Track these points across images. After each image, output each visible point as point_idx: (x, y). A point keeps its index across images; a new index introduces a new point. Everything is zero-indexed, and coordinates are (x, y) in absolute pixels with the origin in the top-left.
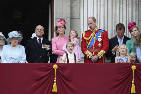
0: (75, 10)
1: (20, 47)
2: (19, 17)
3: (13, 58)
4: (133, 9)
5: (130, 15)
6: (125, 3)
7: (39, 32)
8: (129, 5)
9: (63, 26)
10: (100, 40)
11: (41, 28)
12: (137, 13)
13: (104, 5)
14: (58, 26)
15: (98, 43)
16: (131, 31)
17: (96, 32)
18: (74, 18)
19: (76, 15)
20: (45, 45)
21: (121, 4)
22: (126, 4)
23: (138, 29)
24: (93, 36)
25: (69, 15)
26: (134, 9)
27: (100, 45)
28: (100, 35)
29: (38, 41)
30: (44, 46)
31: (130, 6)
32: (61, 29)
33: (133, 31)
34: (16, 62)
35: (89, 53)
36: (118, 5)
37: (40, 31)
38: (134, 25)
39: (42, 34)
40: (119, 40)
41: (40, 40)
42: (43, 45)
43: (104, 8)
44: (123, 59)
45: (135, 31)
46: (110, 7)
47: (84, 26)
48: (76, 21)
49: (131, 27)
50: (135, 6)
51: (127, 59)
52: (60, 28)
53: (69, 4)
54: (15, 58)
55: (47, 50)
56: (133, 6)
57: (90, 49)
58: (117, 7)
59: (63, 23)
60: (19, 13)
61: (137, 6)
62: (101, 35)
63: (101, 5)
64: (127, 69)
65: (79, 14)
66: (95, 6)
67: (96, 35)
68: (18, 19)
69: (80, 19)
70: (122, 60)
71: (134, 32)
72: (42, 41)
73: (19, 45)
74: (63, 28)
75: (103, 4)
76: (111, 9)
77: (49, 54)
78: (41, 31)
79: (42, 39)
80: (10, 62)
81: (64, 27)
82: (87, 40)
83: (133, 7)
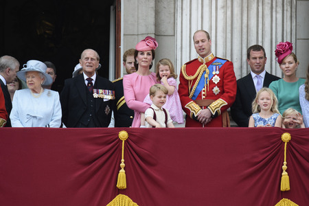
0: (165, 17)
1: (49, 94)
2: (47, 32)
3: (34, 117)
4: (285, 14)
5: (278, 27)
6: (268, 3)
7: (88, 64)
8: (276, 6)
9: (150, 52)
10: (216, 80)
11: (92, 56)
12: (294, 24)
13: (225, 7)
14: (139, 49)
15: (212, 86)
16: (281, 62)
17: (208, 64)
18: (163, 34)
19: (166, 28)
20: (101, 91)
21: (260, 4)
22: (270, 6)
23: (295, 59)
24: (202, 72)
25: (152, 29)
26: (288, 14)
27: (216, 90)
28: (216, 70)
29: (86, 82)
30: (98, 93)
31: (280, 10)
32: (145, 56)
33: (285, 64)
34: (40, 126)
35: (194, 107)
36: (254, 6)
37: (89, 61)
38: (290, 51)
39: (94, 68)
40: (255, 81)
41: (90, 80)
42: (95, 90)
43: (226, 13)
44: (267, 119)
45: (290, 63)
46: (237, 10)
47: (183, 50)
48: (166, 42)
49: (281, 54)
50: (289, 9)
51: (275, 119)
52: (142, 54)
53: (152, 4)
54: (39, 116)
55: (104, 100)
56: (285, 8)
57: (197, 99)
58: (252, 12)
59: (152, 44)
60: (47, 23)
61: (294, 10)
62: (219, 70)
63: (219, 7)
64: (272, 141)
65: (172, 26)
66: (206, 9)
67: (207, 71)
68: (46, 36)
69: (174, 35)
70: (265, 121)
71: (287, 65)
72: (93, 82)
73: (47, 91)
74: (148, 54)
75: (222, 5)
76: (239, 16)
77: (108, 109)
78: (94, 62)
79: (94, 77)
80: (29, 125)
81: (151, 54)
82: (191, 81)
83: (285, 12)
